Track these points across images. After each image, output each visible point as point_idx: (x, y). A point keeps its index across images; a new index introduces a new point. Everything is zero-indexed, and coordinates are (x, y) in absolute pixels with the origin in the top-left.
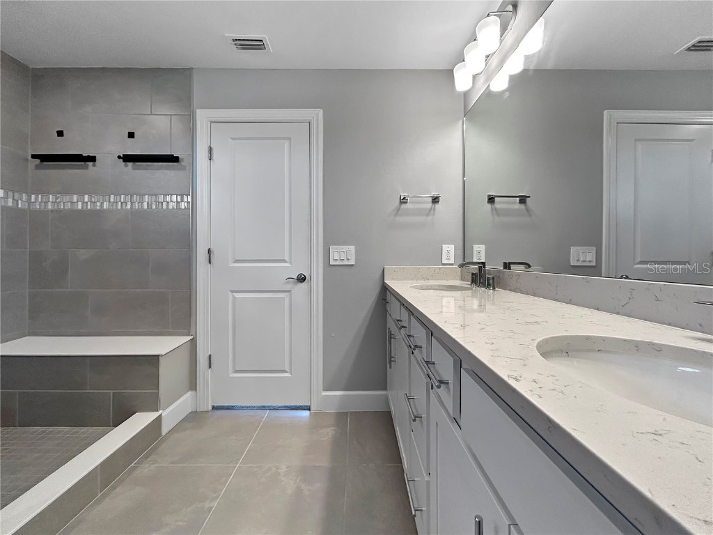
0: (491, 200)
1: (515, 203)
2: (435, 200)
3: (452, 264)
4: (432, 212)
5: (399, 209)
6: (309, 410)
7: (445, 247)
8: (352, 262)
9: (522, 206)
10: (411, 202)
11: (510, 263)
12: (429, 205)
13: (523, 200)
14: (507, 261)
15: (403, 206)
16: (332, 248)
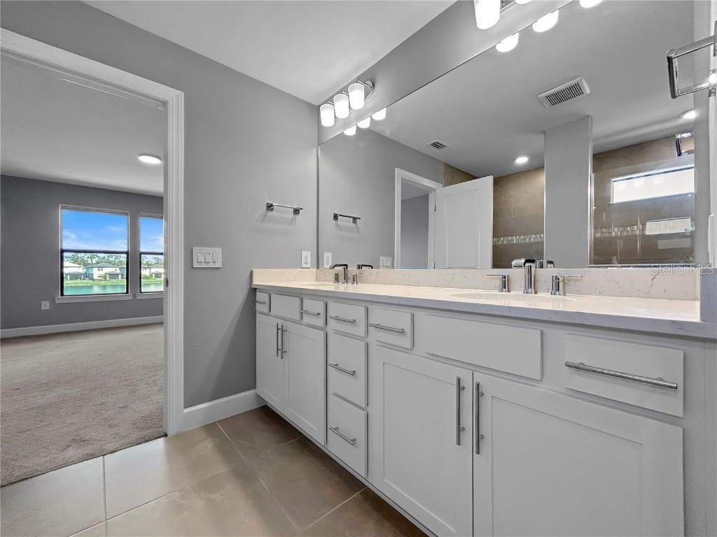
0: (336, 217)
1: (349, 222)
2: (297, 211)
3: (309, 268)
4: (294, 222)
5: (265, 216)
6: (166, 435)
7: (304, 253)
8: (219, 265)
9: (354, 225)
10: (276, 211)
11: (362, 266)
12: (291, 215)
13: (355, 219)
14: (360, 264)
15: (270, 213)
16: (196, 250)
